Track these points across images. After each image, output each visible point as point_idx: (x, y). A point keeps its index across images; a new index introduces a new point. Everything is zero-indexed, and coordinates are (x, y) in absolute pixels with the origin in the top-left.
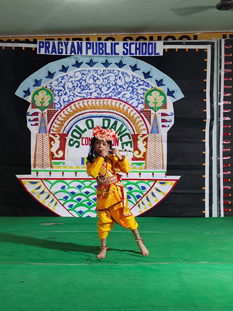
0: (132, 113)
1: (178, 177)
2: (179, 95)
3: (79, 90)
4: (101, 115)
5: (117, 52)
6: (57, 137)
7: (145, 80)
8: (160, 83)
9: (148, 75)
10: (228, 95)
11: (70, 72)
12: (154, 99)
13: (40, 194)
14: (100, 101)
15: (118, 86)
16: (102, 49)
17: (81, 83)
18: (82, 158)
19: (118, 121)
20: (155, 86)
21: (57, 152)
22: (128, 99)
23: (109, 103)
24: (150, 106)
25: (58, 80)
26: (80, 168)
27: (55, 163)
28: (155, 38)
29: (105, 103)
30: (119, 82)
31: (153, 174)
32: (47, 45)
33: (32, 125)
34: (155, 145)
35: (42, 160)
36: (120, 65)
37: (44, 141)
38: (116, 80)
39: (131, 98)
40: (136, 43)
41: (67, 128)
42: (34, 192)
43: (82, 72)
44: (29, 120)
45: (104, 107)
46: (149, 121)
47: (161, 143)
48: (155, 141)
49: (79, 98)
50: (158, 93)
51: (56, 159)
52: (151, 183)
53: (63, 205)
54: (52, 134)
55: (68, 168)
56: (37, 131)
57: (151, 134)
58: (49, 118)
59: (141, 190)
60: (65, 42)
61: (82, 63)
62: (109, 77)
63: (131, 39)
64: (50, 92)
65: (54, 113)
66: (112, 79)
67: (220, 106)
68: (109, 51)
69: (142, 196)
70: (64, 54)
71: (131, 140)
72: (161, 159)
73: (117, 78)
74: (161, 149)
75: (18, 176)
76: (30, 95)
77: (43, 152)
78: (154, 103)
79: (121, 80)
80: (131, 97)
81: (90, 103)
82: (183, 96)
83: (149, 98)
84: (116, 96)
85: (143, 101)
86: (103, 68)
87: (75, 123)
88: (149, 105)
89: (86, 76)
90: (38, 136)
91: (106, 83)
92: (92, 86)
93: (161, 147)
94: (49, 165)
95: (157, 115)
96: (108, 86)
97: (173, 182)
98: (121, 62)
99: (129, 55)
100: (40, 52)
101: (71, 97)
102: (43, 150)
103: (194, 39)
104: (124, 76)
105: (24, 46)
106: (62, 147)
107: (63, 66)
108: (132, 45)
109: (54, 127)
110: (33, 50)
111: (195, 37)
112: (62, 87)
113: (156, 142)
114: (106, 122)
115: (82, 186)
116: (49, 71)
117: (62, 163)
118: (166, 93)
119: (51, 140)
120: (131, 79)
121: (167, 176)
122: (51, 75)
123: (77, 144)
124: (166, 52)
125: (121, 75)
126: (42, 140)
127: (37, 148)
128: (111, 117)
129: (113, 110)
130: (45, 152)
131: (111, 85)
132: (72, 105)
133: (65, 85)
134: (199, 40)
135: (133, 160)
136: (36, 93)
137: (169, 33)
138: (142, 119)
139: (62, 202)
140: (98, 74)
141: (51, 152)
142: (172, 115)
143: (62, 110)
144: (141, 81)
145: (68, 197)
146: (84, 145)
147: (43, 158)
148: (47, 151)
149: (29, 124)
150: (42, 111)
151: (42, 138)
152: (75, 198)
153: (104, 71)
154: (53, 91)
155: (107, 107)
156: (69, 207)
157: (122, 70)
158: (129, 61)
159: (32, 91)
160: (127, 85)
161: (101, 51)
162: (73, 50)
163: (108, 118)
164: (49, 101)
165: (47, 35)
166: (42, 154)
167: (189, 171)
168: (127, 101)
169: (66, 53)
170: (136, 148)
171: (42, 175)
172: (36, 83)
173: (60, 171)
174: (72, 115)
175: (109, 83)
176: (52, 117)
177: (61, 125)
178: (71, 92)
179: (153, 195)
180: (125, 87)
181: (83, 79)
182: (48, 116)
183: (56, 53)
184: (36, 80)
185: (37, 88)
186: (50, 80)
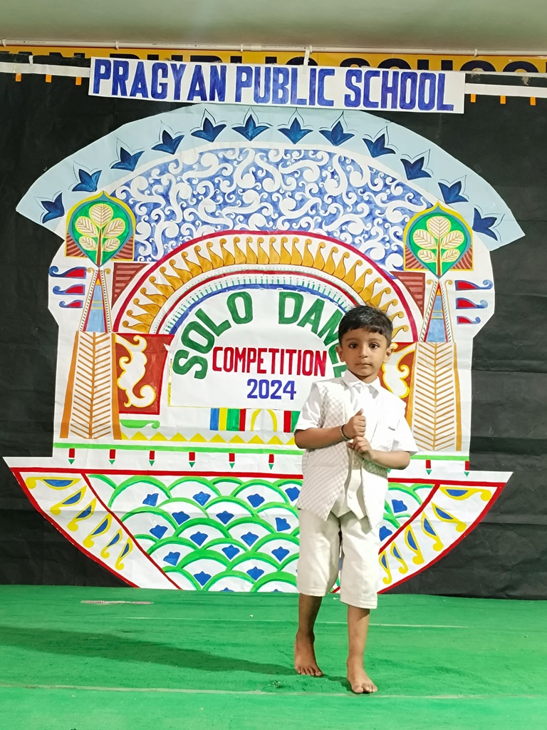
0: (369, 280)
1: (504, 477)
2: (510, 230)
3: (212, 207)
4: (276, 283)
5: (327, 97)
6: (137, 343)
7: (411, 184)
8: (452, 193)
9: (418, 167)
11: (189, 151)
12: (433, 239)
13: (79, 517)
14: (272, 241)
15: (329, 197)
16: (282, 86)
17: (217, 186)
18: (212, 409)
19: (327, 302)
20: (438, 203)
21: (137, 390)
22: (356, 236)
23: (301, 247)
24: (422, 259)
25: (150, 176)
26: (205, 441)
27: (130, 424)
28: (435, 62)
29: (289, 246)
30: (331, 187)
31: (428, 464)
32: (121, 72)
33: (62, 304)
34: (436, 377)
35: (88, 414)
36: (337, 135)
37: (97, 355)
38: (323, 179)
39: (367, 236)
40: (385, 74)
41: (171, 319)
42: (60, 511)
43: (221, 155)
44: (56, 290)
45: (284, 257)
46: (420, 303)
47: (452, 372)
48: (435, 365)
49: (212, 230)
50: (447, 222)
51: (134, 410)
52: (424, 492)
53: (148, 556)
54: (123, 335)
55: (169, 438)
56: (78, 325)
57: (424, 344)
58: (118, 288)
59: (391, 512)
61: (223, 126)
62: (302, 170)
63: (364, 62)
64: (124, 209)
65: (133, 272)
66: (311, 175)
68: (303, 91)
69: (394, 531)
70: (170, 98)
72: (454, 419)
73: (325, 173)
74: (454, 390)
76: (62, 214)
77: (93, 387)
78: (434, 251)
79: (338, 182)
80: (367, 232)
81: (242, 246)
83: (420, 237)
84: (320, 227)
85: (402, 244)
86: (287, 143)
87: (197, 303)
88: (420, 257)
89: (232, 165)
90: (80, 340)
91: (293, 187)
92: (250, 196)
93: (453, 384)
94: (111, 429)
95: (443, 287)
96: (298, 196)
97: (489, 491)
98: (338, 127)
99: (362, 107)
100: (96, 91)
101: (185, 226)
102: (93, 381)
104: (345, 171)
105: (50, 71)
106: (153, 376)
107: (165, 134)
108: (373, 79)
109: (130, 313)
110: (78, 83)
112: (163, 195)
113: (437, 368)
114: (290, 303)
115: (209, 496)
116: (122, 148)
117: (150, 425)
118: (469, 222)
119: (120, 351)
120: (367, 180)
121: (471, 472)
122: (127, 160)
123: (197, 367)
124: (473, 103)
125: (337, 166)
126: (91, 353)
127: (76, 375)
129: (312, 267)
130: (99, 388)
132: (190, 250)
133: (169, 189)
136: (83, 210)
137: (476, 52)
138: (397, 297)
139: (147, 544)
140: (268, 162)
141: (119, 389)
142: (489, 288)
143: (159, 263)
144: (397, 185)
145: (165, 529)
146: (220, 369)
147: (92, 405)
148: (107, 385)
149: (54, 303)
150: (98, 265)
151: (91, 347)
152: (187, 534)
153: (286, 152)
154: (132, 207)
155: (294, 258)
156: (166, 559)
157: (340, 150)
158: (364, 126)
159: (72, 201)
160: (354, 198)
161: (280, 92)
162: (197, 88)
163: (296, 292)
164: (120, 237)
165: (117, 44)
166: (90, 396)
167: (538, 457)
168: (354, 243)
169: (177, 96)
171: (85, 460)
172: (82, 182)
173: (145, 448)
174: (189, 279)
175: (302, 188)
176: (127, 283)
177: (152, 309)
178: (187, 211)
179: (428, 527)
180: (350, 202)
181: (226, 173)
182: (115, 281)
183: (145, 95)
184: (82, 173)
185: (86, 196)
186: (127, 175)
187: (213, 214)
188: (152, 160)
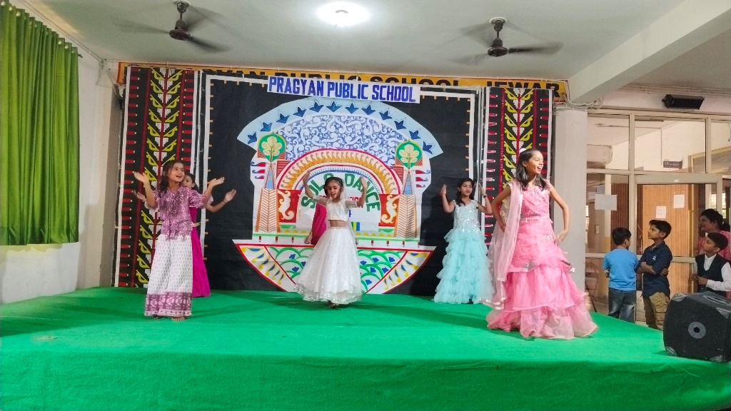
0: (381, 169)
1: (433, 248)
2: (437, 150)
3: (318, 139)
4: (344, 170)
5: (365, 95)
6: (287, 193)
7: (398, 131)
8: (414, 135)
9: (401, 125)
10: (493, 152)
11: (309, 116)
12: (407, 154)
13: (263, 264)
14: (342, 153)
15: (365, 136)
16: (347, 91)
17: (320, 131)
20: (409, 139)
21: (287, 213)
22: (376, 152)
23: (354, 156)
24: (403, 161)
25: (293, 125)
27: (284, 226)
28: (409, 80)
29: (349, 155)
30: (366, 132)
31: (403, 243)
32: (281, 82)
33: (256, 177)
34: (407, 209)
35: (267, 222)
36: (369, 111)
37: (270, 198)
38: (363, 129)
39: (380, 152)
40: (389, 87)
42: (255, 261)
43: (321, 118)
44: (254, 172)
45: (347, 159)
46: (401, 178)
47: (414, 207)
49: (317, 148)
50: (412, 147)
51: (285, 221)
52: (401, 254)
53: (291, 279)
54: (281, 190)
55: (298, 232)
56: (262, 186)
57: (403, 195)
58: (279, 171)
59: (388, 262)
60: (302, 80)
61: (322, 106)
62: (354, 125)
63: (380, 79)
64: (281, 139)
65: (285, 165)
66: (358, 127)
67: (482, 165)
68: (355, 93)
69: (390, 269)
70: (301, 94)
71: (379, 201)
72: (414, 225)
73: (364, 126)
75: (236, 241)
76: (256, 141)
78: (407, 158)
79: (369, 130)
80: (380, 150)
81: (330, 155)
82: (441, 152)
83: (401, 152)
84: (362, 147)
85: (395, 155)
86: (348, 114)
89: (326, 122)
90: (263, 192)
91: (351, 132)
92: (334, 135)
93: (414, 211)
94: (276, 229)
95: (410, 173)
96: (353, 136)
97: (427, 254)
98: (369, 107)
99: (379, 100)
100: (270, 90)
101: (307, 146)
102: (269, 209)
103: (455, 85)
104: (372, 125)
105: (251, 81)
106: (293, 207)
107: (299, 108)
108: (383, 89)
109: (284, 181)
110: (263, 86)
111: (456, 83)
112: (297, 133)
113: (408, 205)
114: (349, 178)
116: (281, 114)
117: (292, 227)
118: (421, 147)
119: (280, 197)
120: (381, 129)
121: (420, 246)
122: (283, 119)
123: (311, 204)
124: (423, 99)
125: (368, 123)
126: (268, 197)
127: (262, 206)
128: (356, 173)
129: (359, 164)
130: (271, 212)
131: (357, 135)
132: (309, 156)
133: (300, 131)
134: (461, 85)
135: (380, 225)
136: (265, 139)
137: (425, 76)
138: (392, 177)
139: (291, 275)
140: (341, 121)
141: (279, 212)
142: (429, 173)
143: (296, 161)
144: (393, 132)
145: (298, 269)
147: (268, 219)
148: (274, 210)
149: (252, 177)
150: (271, 161)
151: (268, 195)
153: (348, 117)
154: (285, 138)
155: (351, 160)
157: (370, 117)
158: (380, 107)
159: (259, 137)
160: (376, 137)
161: (346, 94)
162: (312, 90)
163: (352, 173)
164: (280, 150)
165: (278, 69)
166: (267, 215)
168: (375, 155)
169: (304, 93)
170: (384, 211)
171: (265, 240)
172: (264, 128)
173: (290, 236)
175: (354, 132)
176: (283, 169)
177: (293, 180)
178: (307, 141)
179: (403, 268)
180: (374, 138)
181: (323, 125)
182: (278, 168)
183: (290, 92)
184: (264, 124)
185: (266, 133)
186: (283, 125)
187: (318, 142)
188: (293, 119)
